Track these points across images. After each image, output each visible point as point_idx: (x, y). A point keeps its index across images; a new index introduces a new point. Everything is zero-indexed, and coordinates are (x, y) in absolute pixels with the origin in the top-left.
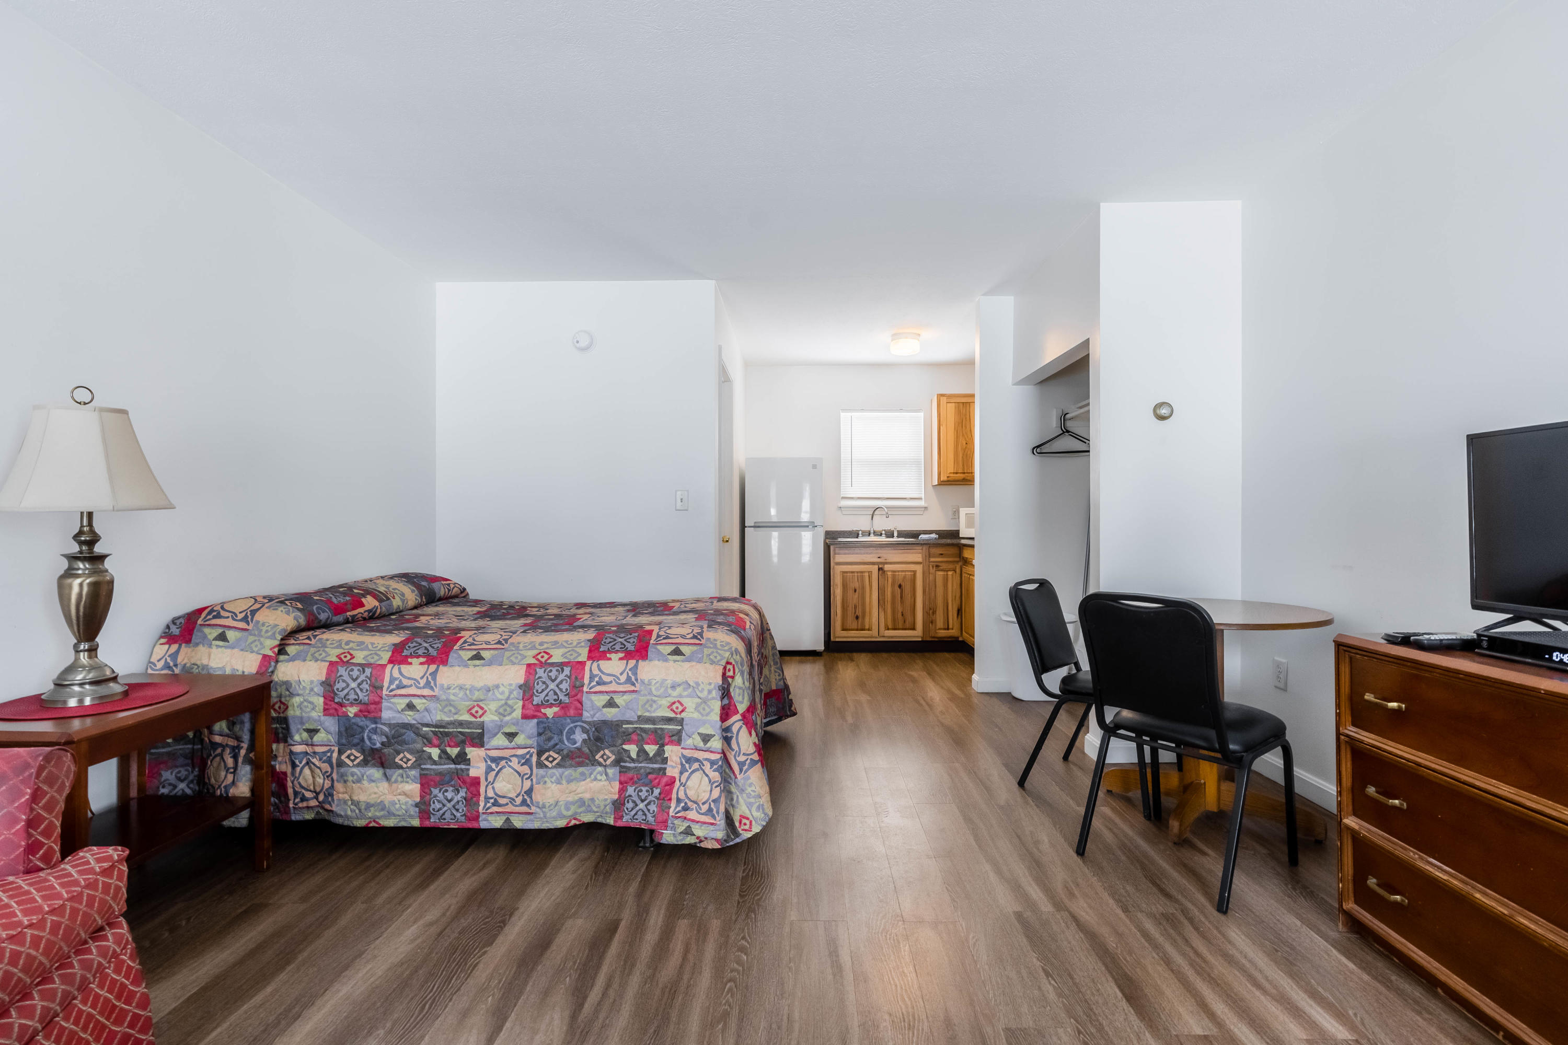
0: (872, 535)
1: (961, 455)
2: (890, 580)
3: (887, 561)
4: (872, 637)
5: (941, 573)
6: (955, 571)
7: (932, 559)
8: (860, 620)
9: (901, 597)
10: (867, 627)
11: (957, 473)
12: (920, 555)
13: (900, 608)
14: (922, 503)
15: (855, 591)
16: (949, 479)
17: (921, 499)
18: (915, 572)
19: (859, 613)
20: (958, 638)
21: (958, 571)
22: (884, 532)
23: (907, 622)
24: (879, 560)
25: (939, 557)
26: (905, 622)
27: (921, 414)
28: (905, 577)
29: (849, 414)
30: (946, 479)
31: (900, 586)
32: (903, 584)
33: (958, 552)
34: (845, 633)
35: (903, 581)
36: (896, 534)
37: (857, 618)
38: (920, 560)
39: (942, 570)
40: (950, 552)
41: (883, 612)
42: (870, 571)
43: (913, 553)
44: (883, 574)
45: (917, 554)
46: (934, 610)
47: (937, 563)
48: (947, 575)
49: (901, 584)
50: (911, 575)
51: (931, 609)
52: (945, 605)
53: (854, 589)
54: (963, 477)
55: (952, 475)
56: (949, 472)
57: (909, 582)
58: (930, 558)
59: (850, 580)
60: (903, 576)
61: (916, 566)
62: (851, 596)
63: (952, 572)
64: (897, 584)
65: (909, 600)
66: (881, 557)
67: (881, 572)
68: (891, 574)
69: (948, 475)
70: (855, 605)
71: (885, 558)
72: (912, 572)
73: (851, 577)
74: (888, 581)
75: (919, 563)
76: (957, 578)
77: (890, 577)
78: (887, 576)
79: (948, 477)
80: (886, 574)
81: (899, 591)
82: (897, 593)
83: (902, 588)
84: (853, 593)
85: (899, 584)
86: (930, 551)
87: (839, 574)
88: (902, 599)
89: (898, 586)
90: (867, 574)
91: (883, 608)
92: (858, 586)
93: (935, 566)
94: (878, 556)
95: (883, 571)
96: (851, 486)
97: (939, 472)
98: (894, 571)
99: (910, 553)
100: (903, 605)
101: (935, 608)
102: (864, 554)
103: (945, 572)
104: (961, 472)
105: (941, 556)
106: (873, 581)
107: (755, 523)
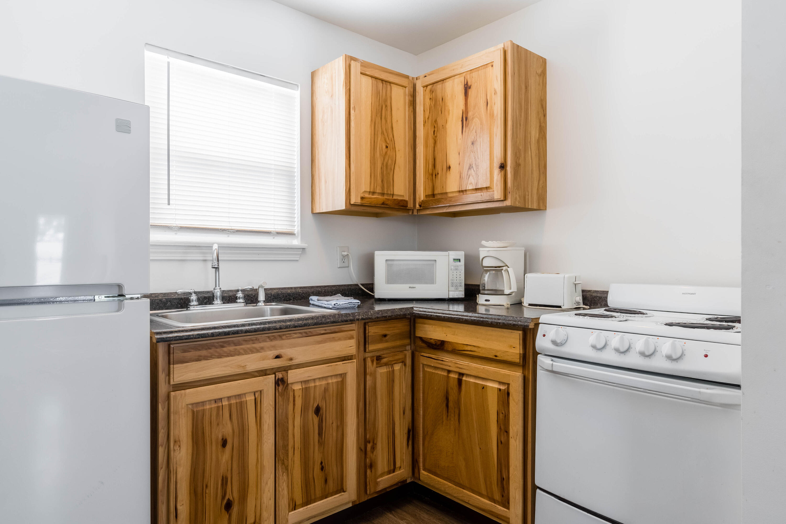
0: (218, 301)
1: (379, 165)
2: (298, 402)
3: (295, 362)
5: (383, 370)
6: (404, 362)
7: (369, 348)
8: (235, 509)
9: (320, 434)
11: (374, 193)
12: (353, 342)
13: (317, 457)
14: (296, 242)
15: (224, 443)
16: (364, 202)
17: (293, 234)
18: (343, 376)
19: (233, 491)
20: (406, 480)
21: (409, 361)
22: (240, 294)
23: (330, 482)
24: (277, 363)
25: (380, 341)
26: (326, 481)
28: (326, 390)
30: (359, 201)
31: (318, 411)
32: (322, 405)
33: (406, 329)
35: (324, 398)
36: (262, 297)
37: (228, 506)
38: (353, 351)
39: (386, 364)
40: (396, 331)
41: (285, 474)
42: (257, 391)
43: (340, 339)
44: (284, 391)
45: (346, 340)
46: (373, 443)
47: (378, 354)
48: (393, 371)
49: (320, 405)
50: (337, 382)
51: (369, 442)
52: (390, 429)
53: (223, 439)
54: (383, 200)
55: (367, 195)
56: (363, 191)
57: (334, 397)
58: (367, 346)
59: (212, 421)
60: (323, 388)
61: (346, 363)
62: (214, 457)
63: (400, 364)
64: (313, 408)
65: (334, 434)
66: (282, 354)
67: (281, 388)
68: (300, 389)
69: (362, 195)
70: (223, 477)
71: (289, 357)
72: (338, 376)
73: (214, 413)
74: (294, 405)
75: (350, 358)
76: (406, 374)
77: (298, 394)
78: (291, 394)
79: (362, 198)
80: (290, 391)
81: (316, 420)
82: (312, 426)
83: (321, 414)
84: (220, 447)
85: (316, 406)
86: (367, 332)
87: (183, 411)
88: (322, 436)
89: (314, 409)
90: (250, 398)
91: (285, 466)
92: (231, 431)
93: (376, 359)
94: (276, 353)
95: (286, 385)
96: (169, 204)
97: (348, 190)
98: (306, 382)
99: (334, 340)
100: (324, 448)
101: (376, 437)
102: (243, 354)
103: (390, 366)
104: (380, 192)
105: (384, 339)
106: (263, 411)
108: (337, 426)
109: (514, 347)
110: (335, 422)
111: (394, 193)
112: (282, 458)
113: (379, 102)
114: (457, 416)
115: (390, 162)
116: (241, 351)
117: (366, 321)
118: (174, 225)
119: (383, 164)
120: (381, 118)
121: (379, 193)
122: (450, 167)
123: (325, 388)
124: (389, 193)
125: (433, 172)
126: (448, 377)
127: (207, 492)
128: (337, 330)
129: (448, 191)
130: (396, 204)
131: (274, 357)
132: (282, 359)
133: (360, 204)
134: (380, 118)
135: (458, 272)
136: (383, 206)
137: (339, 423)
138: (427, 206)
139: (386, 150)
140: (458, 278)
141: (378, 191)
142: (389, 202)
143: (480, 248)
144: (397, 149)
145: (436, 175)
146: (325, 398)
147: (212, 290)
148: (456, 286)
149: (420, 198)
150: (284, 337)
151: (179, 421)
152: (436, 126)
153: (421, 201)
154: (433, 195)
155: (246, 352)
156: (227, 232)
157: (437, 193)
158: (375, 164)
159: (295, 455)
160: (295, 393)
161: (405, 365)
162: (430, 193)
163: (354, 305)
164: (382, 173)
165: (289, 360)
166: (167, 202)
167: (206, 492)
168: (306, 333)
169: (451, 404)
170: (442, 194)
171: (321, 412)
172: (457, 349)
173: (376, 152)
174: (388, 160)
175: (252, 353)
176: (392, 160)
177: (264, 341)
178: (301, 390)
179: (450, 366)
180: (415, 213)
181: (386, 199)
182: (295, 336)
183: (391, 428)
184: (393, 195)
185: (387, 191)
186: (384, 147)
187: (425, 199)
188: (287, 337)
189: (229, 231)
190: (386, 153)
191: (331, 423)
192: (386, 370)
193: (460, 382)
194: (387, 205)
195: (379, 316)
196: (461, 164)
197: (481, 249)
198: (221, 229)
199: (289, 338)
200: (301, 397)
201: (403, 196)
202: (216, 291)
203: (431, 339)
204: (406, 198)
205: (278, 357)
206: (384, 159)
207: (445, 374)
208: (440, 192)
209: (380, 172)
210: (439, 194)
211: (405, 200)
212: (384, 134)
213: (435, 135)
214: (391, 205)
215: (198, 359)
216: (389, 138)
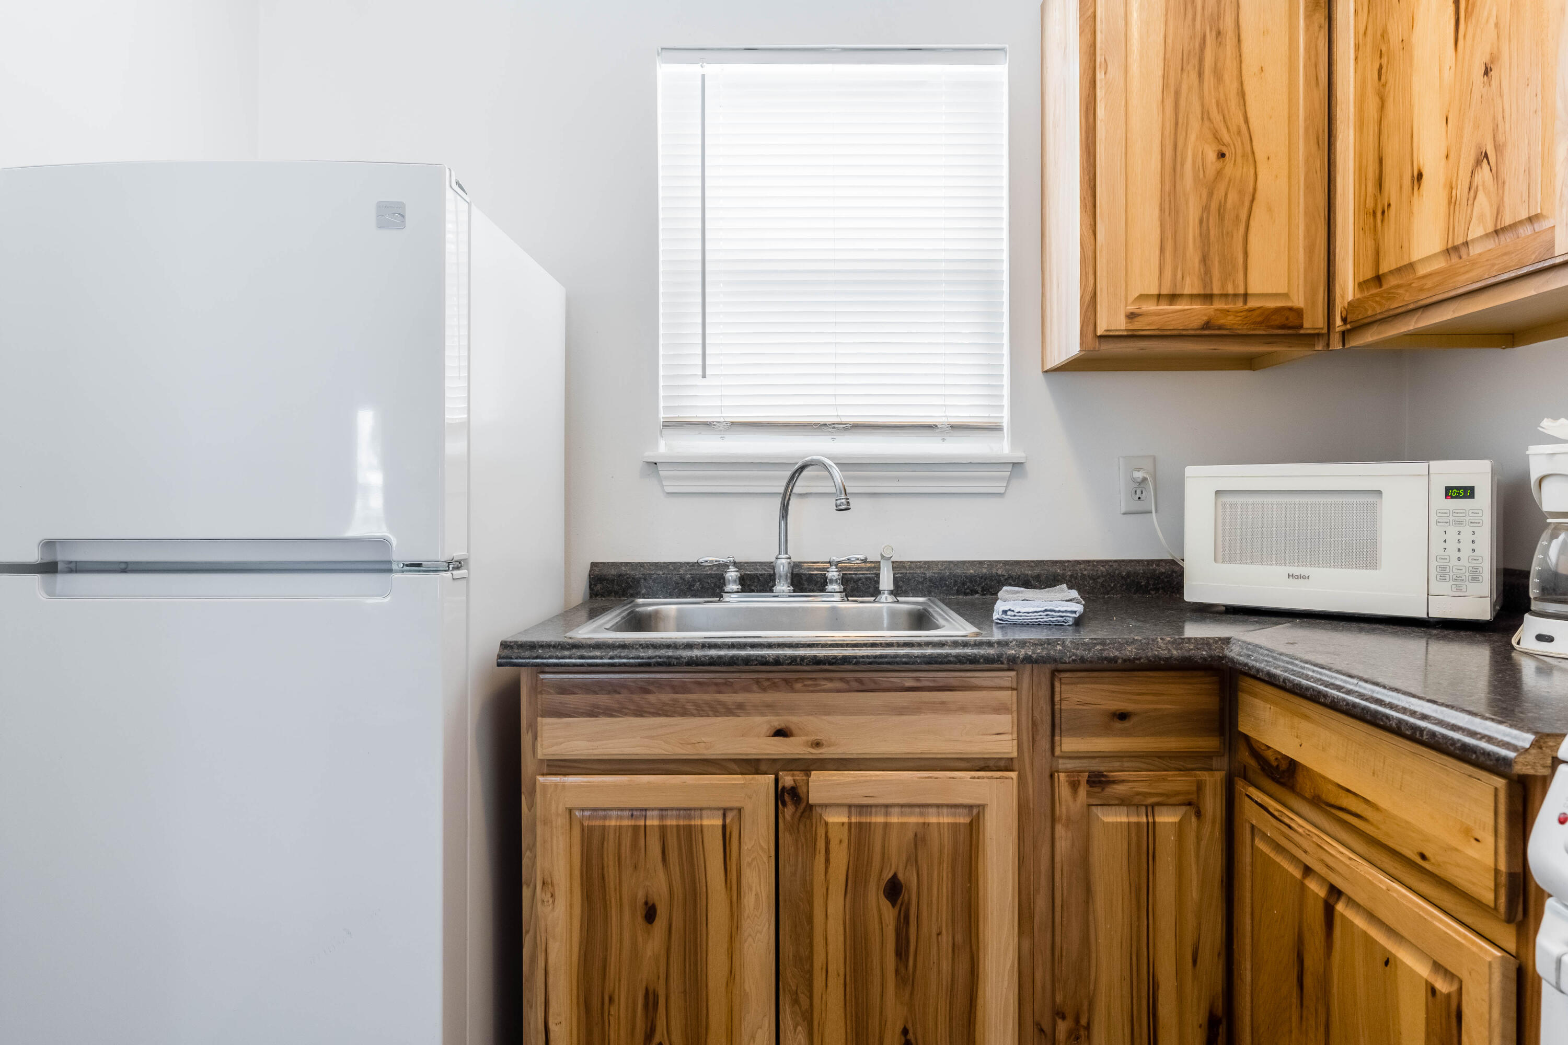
0: (782, 587)
1: (1192, 212)
2: (840, 857)
3: (828, 753)
5: (1116, 817)
6: (1193, 805)
7: (1069, 744)
9: (902, 952)
11: (1173, 298)
12: (1005, 721)
13: (890, 1009)
14: (999, 447)
15: (650, 914)
16: (1138, 325)
17: (993, 428)
18: (976, 813)
19: (672, 1032)
21: (1213, 805)
24: (779, 746)
25: (1103, 730)
27: (999, 72)
28: (919, 841)
29: (692, 70)
30: (1120, 324)
31: (894, 890)
32: (909, 878)
33: (1206, 703)
35: (913, 859)
36: (886, 581)
38: (1006, 746)
39: (1124, 802)
40: (1169, 707)
41: (799, 1028)
42: (731, 809)
43: (963, 709)
44: (799, 820)
45: (984, 713)
46: (1077, 1020)
47: (1096, 766)
48: (1152, 828)
49: (900, 876)
50: (955, 827)
51: (1064, 1018)
52: (1139, 997)
53: (646, 903)
54: (1205, 315)
55: (1150, 307)
56: (1137, 295)
57: (945, 865)
58: (1057, 738)
59: (623, 856)
60: (910, 835)
61: (983, 778)
62: (627, 936)
63: (1183, 809)
64: (879, 880)
65: (946, 966)
66: (793, 727)
67: (788, 812)
68: (843, 824)
69: (1132, 308)
70: (647, 990)
71: (812, 738)
72: (961, 810)
73: (627, 840)
74: (827, 860)
75: (1002, 764)
76: (1204, 843)
77: (839, 837)
78: (821, 832)
79: (1131, 316)
80: (818, 824)
81: (889, 914)
82: (877, 926)
83: (903, 898)
84: (640, 920)
85: (890, 875)
86: (1057, 698)
87: (560, 821)
88: (907, 960)
89: (883, 884)
90: (713, 822)
91: (800, 1008)
92: (665, 890)
93: (1088, 782)
94: (777, 722)
95: (803, 805)
96: (704, 376)
97: (1088, 298)
98: (862, 808)
99: (943, 708)
100: (912, 993)
101: (1085, 1007)
102: (693, 715)
103: (1143, 809)
104: (1195, 292)
105: (1119, 725)
106: (746, 859)
107: (49, 544)
108: (954, 944)
109: (1477, 840)
110: (947, 931)
111: (1250, 291)
112: (794, 988)
113: (1194, 26)
114: (1322, 1029)
115: (1233, 197)
116: (690, 707)
117: (1061, 666)
118: (722, 420)
119: (1206, 208)
120: (1200, 75)
121: (1192, 297)
122: (1420, 175)
123: (916, 835)
124: (1231, 291)
125: (1376, 204)
126: (1303, 887)
127: (612, 1012)
128: (954, 683)
129: (1416, 255)
130: (1254, 323)
131: (772, 733)
132: (792, 738)
133: (1125, 333)
134: (1194, 76)
135: (1466, 531)
136: (1207, 332)
137: (959, 938)
138: (1360, 317)
139: (1219, 165)
140: (1466, 553)
141: (1187, 291)
142: (1230, 318)
143: (1530, 447)
144: (1260, 155)
145: (1383, 212)
146: (916, 861)
147: (773, 559)
148: (1458, 578)
149: (1343, 297)
150: (798, 686)
151: (552, 842)
152: (1384, 49)
153: (1346, 305)
154: (1378, 279)
155: (701, 711)
156: (830, 430)
157: (1386, 270)
158: (1177, 212)
159: (829, 990)
160: (830, 831)
161: (1198, 814)
162: (1369, 274)
163: (1062, 617)
164: (1204, 237)
165: (812, 744)
166: (700, 373)
167: (609, 1011)
168: (859, 681)
169: (1308, 981)
170: (1399, 270)
171: (904, 896)
172: (1324, 796)
173: (1182, 175)
174: (1226, 195)
175: (715, 716)
176: (1241, 192)
177: (746, 689)
178: (846, 827)
179: (1306, 852)
180: (1336, 345)
181: (1217, 310)
182: (829, 685)
183: (1144, 994)
184: (1246, 296)
185: (1223, 286)
186: (1211, 156)
187: (1358, 296)
188: (805, 685)
189: (834, 428)
190: (1219, 173)
191: (934, 932)
192: (1124, 819)
193: (1329, 910)
194: (1220, 328)
195: (1087, 654)
196: (1452, 156)
197: (1533, 450)
198: (816, 424)
199: (811, 688)
200: (845, 844)
201: (1286, 296)
202: (779, 561)
203: (1269, 748)
204: (1298, 301)
205: (781, 733)
206: (1211, 194)
207: (1297, 873)
208: (1393, 267)
209: (1197, 231)
210: (1391, 272)
211: (1291, 309)
212: (1209, 119)
213: (1383, 78)
214: (1236, 327)
215: (592, 711)
216: (1228, 128)
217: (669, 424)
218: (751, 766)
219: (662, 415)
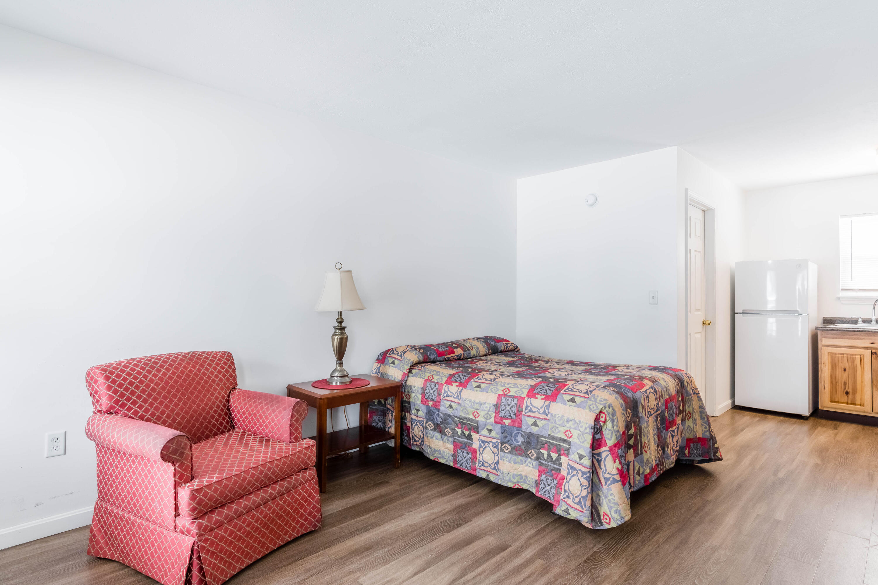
0: (874, 322)
4: (864, 412)
8: (850, 395)
10: (858, 402)
15: (845, 370)
19: (849, 389)
24: (872, 345)
29: (849, 219)
34: (833, 405)
37: (847, 393)
42: (862, 355)
53: (844, 368)
59: (839, 360)
62: (840, 374)
66: (875, 342)
67: (874, 356)
70: (844, 382)
73: (840, 358)
84: (843, 371)
87: (827, 354)
90: (858, 356)
92: (848, 367)
94: (872, 341)
96: (852, 280)
106: (865, 363)
107: (743, 310)
118: (857, 289)
131: (871, 343)
132: (875, 344)
147: (871, 318)
151: (825, 357)
155: (855, 339)
166: (850, 280)
167: (837, 385)
175: (858, 340)
177: (865, 336)
202: (873, 318)
215: (833, 338)
217: (842, 290)
218: (866, 348)
219: (841, 288)
